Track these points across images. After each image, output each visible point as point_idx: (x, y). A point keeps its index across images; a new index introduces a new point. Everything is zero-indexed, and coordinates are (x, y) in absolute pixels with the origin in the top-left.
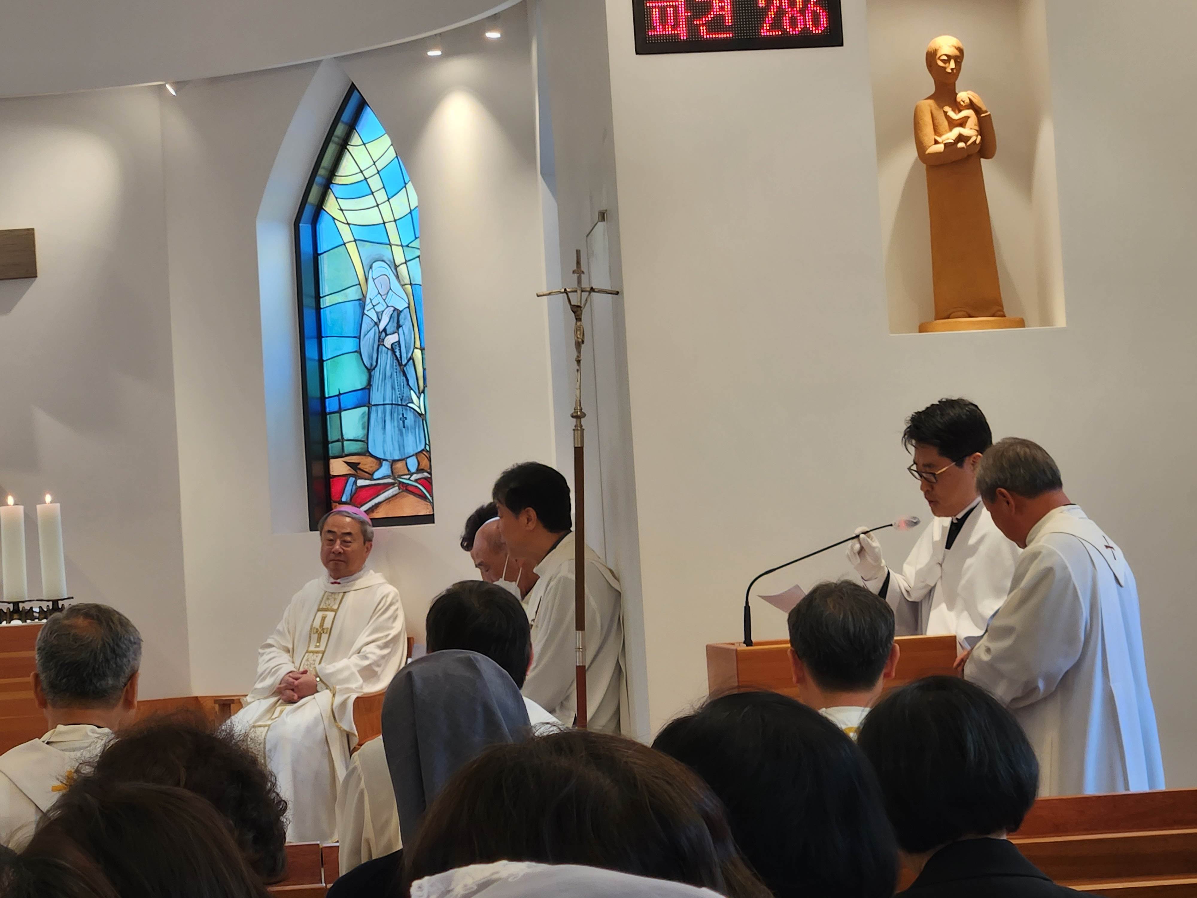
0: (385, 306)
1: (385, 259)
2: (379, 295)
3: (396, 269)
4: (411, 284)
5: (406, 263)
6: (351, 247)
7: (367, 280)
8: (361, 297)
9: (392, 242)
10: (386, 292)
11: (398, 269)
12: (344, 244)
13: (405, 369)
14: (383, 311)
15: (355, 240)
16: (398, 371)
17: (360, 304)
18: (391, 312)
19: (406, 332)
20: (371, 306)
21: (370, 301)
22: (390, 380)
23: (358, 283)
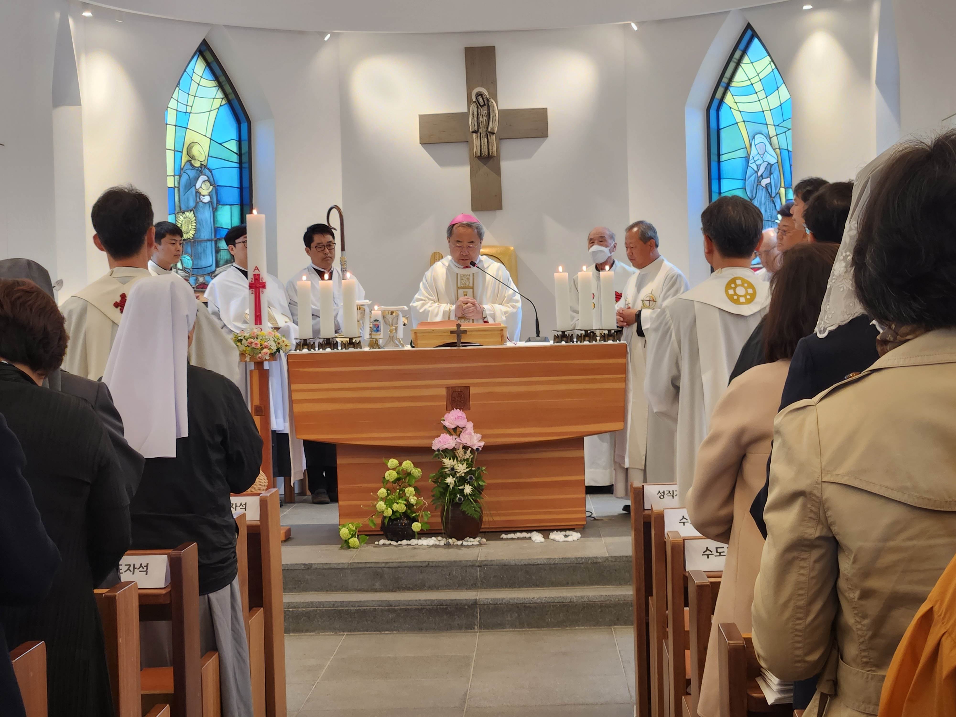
0: (763, 161)
1: (763, 133)
2: (758, 155)
3: (770, 139)
4: (779, 149)
5: (777, 136)
6: (741, 126)
7: (751, 145)
8: (747, 155)
9: (768, 123)
10: (763, 153)
11: (771, 139)
12: (737, 123)
13: (774, 199)
14: (761, 164)
15: (744, 121)
16: (769, 201)
17: (746, 160)
18: (766, 165)
19: (776, 177)
20: (753, 161)
21: (752, 158)
22: (764, 206)
23: (745, 147)
